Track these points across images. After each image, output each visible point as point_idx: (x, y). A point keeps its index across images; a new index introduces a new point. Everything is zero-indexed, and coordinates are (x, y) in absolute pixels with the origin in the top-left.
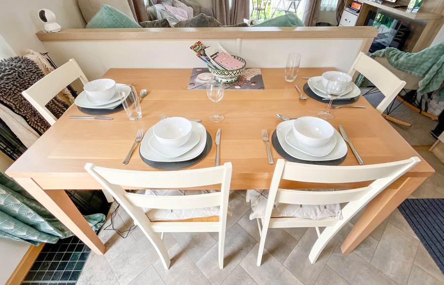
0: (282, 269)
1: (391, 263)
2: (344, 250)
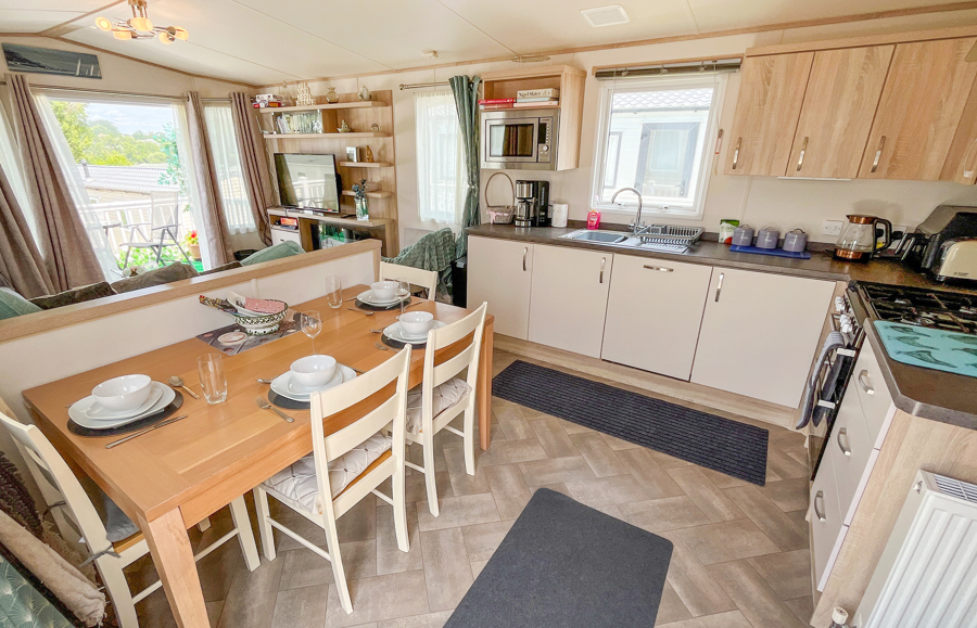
0: (457, 500)
1: (517, 430)
2: (485, 448)
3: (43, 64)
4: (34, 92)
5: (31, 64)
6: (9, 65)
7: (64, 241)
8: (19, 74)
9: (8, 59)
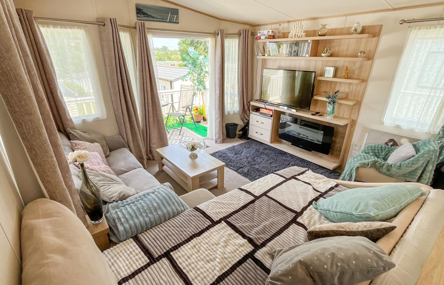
3: (153, 15)
4: (148, 32)
5: (148, 16)
6: (137, 17)
7: (151, 119)
8: (143, 22)
9: (137, 13)
